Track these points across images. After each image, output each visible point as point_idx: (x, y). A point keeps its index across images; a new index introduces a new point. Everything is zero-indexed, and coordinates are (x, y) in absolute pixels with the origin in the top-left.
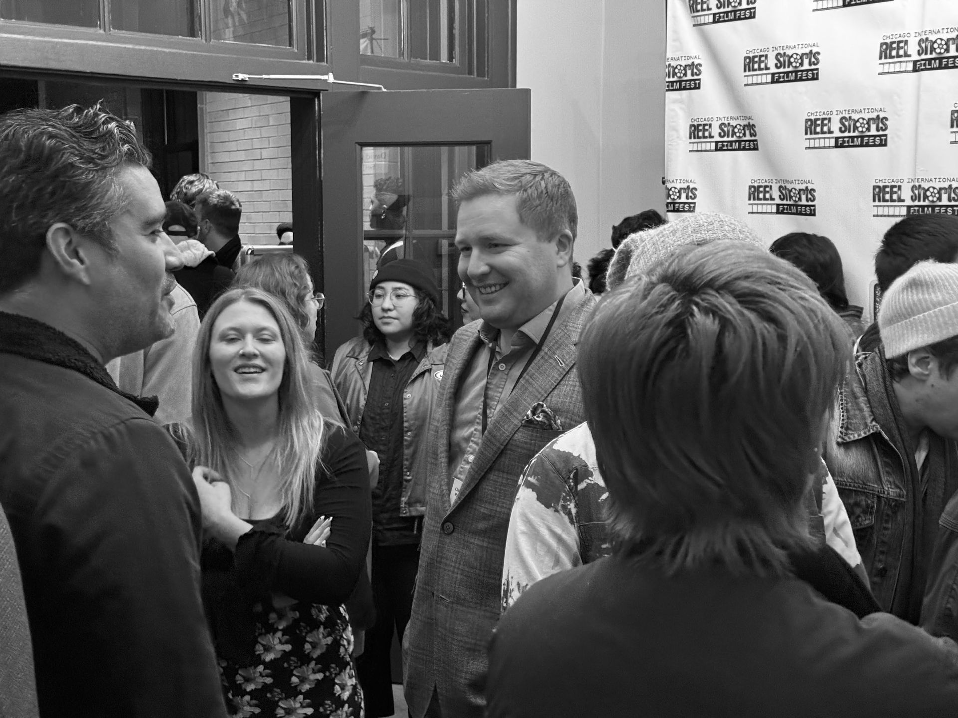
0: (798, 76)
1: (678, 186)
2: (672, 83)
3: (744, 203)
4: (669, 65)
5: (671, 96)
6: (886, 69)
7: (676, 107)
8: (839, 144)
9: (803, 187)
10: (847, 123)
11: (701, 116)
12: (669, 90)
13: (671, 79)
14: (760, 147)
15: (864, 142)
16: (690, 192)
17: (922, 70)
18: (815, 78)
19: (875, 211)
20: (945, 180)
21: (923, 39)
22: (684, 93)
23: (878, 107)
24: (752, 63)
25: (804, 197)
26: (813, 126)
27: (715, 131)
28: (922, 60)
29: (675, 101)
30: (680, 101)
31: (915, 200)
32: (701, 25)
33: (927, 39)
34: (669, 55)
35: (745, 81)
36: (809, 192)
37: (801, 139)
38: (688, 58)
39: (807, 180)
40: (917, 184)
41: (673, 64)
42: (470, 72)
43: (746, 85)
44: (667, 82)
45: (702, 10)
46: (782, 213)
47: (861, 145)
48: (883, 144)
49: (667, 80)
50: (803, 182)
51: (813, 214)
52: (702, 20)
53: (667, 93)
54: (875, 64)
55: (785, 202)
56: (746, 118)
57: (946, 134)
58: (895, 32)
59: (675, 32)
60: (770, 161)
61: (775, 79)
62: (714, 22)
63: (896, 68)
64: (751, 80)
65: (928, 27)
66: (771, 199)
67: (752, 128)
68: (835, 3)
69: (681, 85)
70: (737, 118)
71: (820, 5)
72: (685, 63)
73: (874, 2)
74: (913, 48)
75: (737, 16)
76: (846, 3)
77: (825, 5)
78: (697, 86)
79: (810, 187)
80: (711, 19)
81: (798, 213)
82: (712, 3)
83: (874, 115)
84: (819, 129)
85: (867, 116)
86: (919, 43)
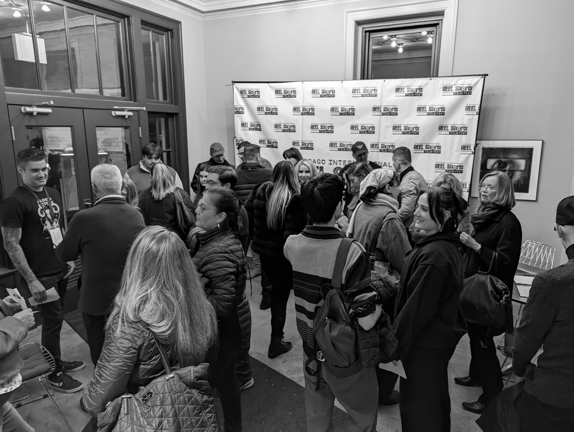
0: (272, 113)
1: (239, 139)
2: (236, 112)
5: (236, 115)
6: (295, 114)
8: (284, 131)
10: (285, 126)
11: (245, 121)
13: (236, 111)
14: (262, 130)
15: (290, 131)
17: (304, 115)
18: (277, 114)
20: (310, 141)
22: (239, 114)
23: (293, 123)
24: (259, 109)
25: (274, 144)
26: (276, 126)
27: (249, 125)
28: (304, 112)
29: (237, 117)
30: (238, 117)
31: (303, 145)
33: (305, 108)
34: (235, 104)
35: (258, 113)
36: (276, 142)
37: (274, 129)
38: (241, 106)
39: (275, 139)
40: (303, 142)
41: (236, 107)
42: (172, 104)
44: (234, 111)
45: (244, 94)
46: (268, 147)
48: (295, 132)
51: (277, 148)
52: (244, 96)
54: (292, 112)
55: (269, 144)
56: (258, 123)
57: (310, 130)
58: (297, 105)
59: (236, 98)
60: (265, 134)
61: (266, 114)
62: (248, 97)
63: (298, 114)
64: (259, 113)
65: (305, 105)
66: (265, 143)
67: (259, 125)
68: (281, 96)
69: (238, 113)
70: (255, 122)
71: (277, 96)
72: (239, 107)
73: (291, 97)
74: (301, 109)
75: (254, 96)
76: (284, 97)
77: (278, 96)
78: (243, 113)
79: (276, 141)
80: (247, 96)
81: (273, 147)
82: (247, 92)
83: (292, 125)
84: (278, 127)
85: (290, 125)
86: (303, 108)
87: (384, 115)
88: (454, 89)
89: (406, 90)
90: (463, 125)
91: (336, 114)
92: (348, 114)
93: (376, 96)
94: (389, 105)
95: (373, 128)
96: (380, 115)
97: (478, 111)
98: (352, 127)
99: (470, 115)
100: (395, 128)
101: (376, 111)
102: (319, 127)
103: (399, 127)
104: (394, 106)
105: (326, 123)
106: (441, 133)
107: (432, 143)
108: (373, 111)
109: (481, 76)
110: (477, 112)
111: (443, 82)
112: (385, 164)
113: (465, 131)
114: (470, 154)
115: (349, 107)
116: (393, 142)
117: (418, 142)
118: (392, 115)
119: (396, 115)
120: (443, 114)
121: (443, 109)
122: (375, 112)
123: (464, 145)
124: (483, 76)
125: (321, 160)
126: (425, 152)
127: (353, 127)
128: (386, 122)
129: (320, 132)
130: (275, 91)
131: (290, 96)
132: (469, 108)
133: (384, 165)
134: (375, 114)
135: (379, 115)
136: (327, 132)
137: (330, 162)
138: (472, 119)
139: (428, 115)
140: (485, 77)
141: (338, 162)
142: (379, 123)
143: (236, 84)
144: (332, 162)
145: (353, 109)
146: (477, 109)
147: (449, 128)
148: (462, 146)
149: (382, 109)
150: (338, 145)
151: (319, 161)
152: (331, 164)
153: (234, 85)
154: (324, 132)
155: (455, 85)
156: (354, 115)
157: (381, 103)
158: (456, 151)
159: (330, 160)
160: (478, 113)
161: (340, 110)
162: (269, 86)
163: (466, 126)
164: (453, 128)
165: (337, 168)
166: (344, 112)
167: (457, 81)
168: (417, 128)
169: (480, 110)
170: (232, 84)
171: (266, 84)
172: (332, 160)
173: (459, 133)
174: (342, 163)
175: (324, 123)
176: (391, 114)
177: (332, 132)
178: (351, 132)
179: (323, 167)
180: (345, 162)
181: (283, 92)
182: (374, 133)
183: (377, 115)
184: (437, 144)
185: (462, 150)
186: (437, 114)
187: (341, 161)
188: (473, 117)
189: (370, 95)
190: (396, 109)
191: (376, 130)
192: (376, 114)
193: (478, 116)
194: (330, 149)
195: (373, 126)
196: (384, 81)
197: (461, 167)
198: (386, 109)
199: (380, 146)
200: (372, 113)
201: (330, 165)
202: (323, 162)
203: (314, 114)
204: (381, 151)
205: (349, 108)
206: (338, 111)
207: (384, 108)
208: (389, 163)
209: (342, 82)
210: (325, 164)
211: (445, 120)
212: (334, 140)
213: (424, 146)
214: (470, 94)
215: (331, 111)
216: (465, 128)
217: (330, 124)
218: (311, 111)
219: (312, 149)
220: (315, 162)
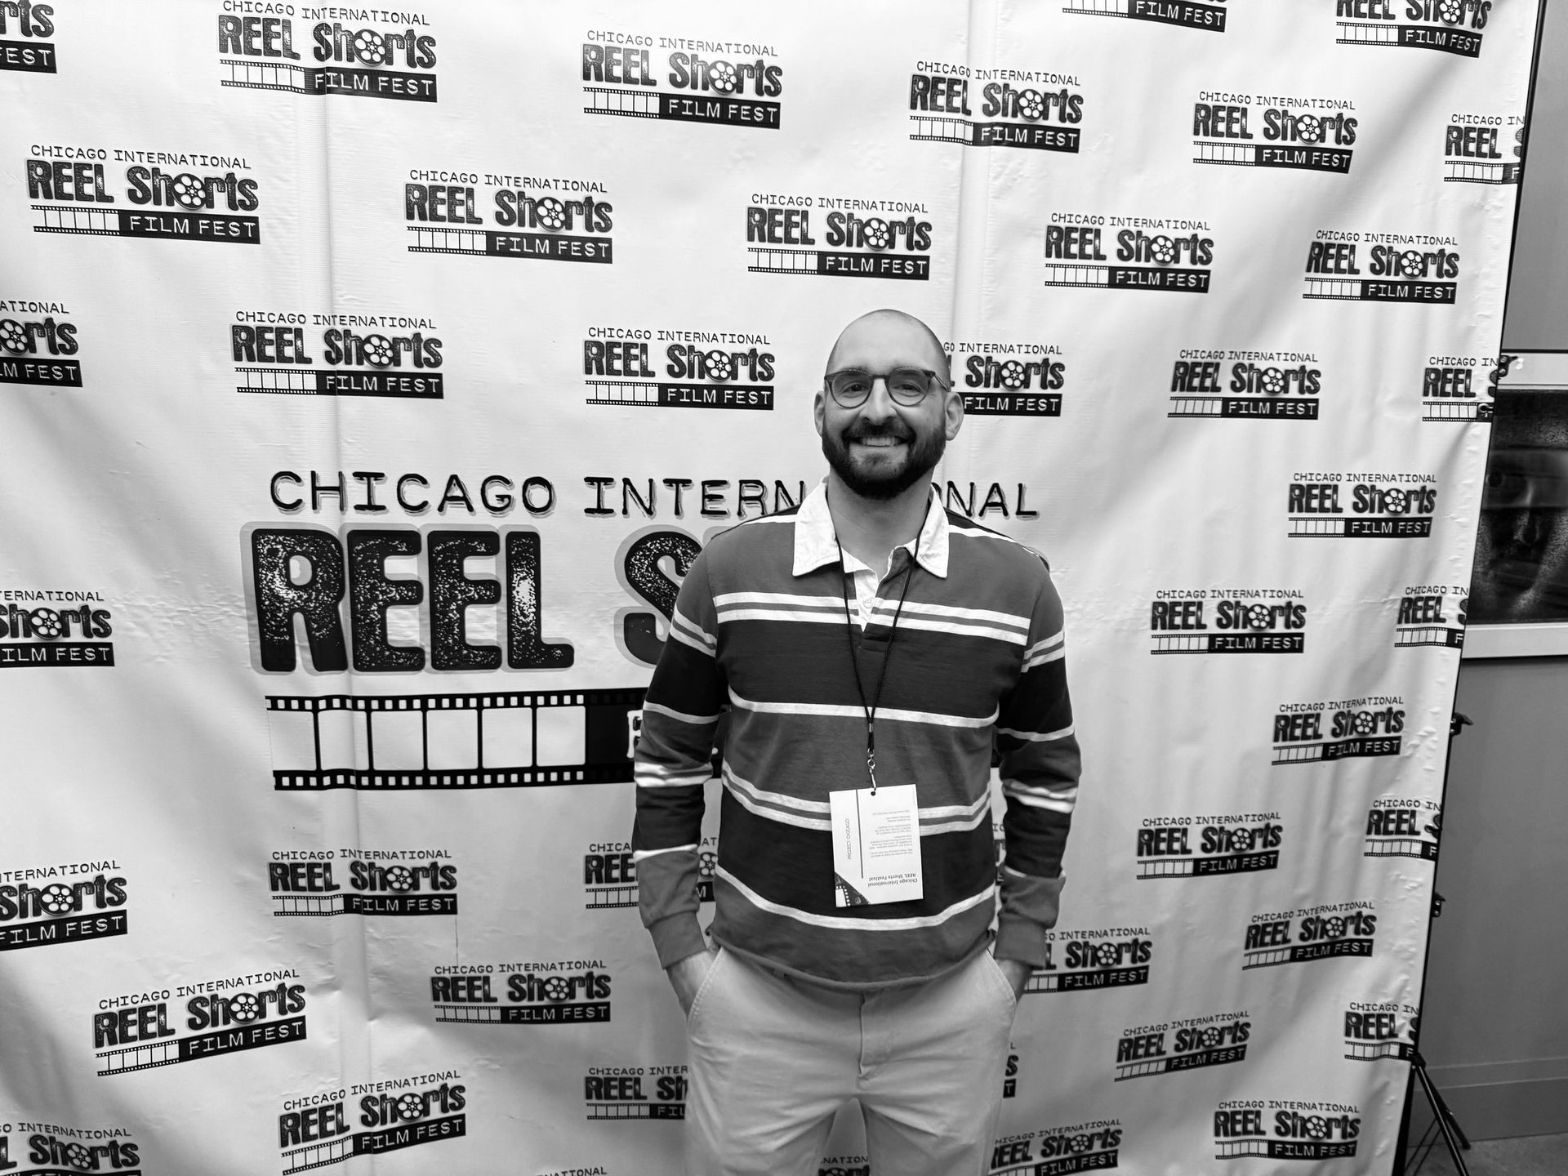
6: (240, 74)
8: (131, 226)
9: (39, 318)
10: (147, 181)
15: (199, 228)
17: (330, 91)
18: (45, 63)
19: (241, 380)
20: (406, 321)
21: (327, 25)
23: (230, 154)
25: (41, 342)
26: (48, 178)
28: (329, 69)
31: (338, 360)
33: (338, 26)
36: (61, 334)
37: (21, 208)
39: (46, 300)
40: (340, 328)
47: (193, 235)
48: (249, 235)
50: (35, 307)
51: (72, 378)
54: (211, 62)
57: (399, 230)
63: (269, 76)
74: (304, 42)
79: (59, 319)
81: (22, 379)
83: (221, 172)
84: (69, 188)
85: (202, 173)
86: (319, 31)
87: (989, 142)
88: (1398, 5)
90: (1434, 240)
91: (627, 103)
92: (726, 112)
94: (1025, 70)
95: (918, 233)
96: (964, 141)
97: (1517, 160)
98: (766, 223)
99: (1473, 180)
100: (1063, 241)
101: (935, 108)
102: (486, 207)
104: (1055, 78)
105: (539, 175)
106: (1316, 291)
107: (1267, 351)
108: (913, 104)
110: (1507, 167)
112: (996, 499)
113: (1445, 279)
114: (1470, 420)
116: (1047, 344)
117: (1202, 344)
118: (1041, 145)
119: (1072, 147)
120: (1343, 168)
121: (1344, 126)
122: (929, 113)
123: (1440, 367)
126: (1230, 411)
127: (769, 217)
128: (1003, 192)
129: (496, 247)
132: (1464, 141)
134: (924, 129)
135: (954, 140)
136: (560, 250)
138: (1479, 208)
139: (1259, 162)
141: (660, 487)
142: (954, 196)
145: (768, 77)
146: (1507, 145)
147: (1363, 260)
148: (1428, 371)
149: (976, 99)
150: (658, 361)
151: (494, 490)
154: (525, 248)
156: (771, 121)
157: (969, 51)
158: (1400, 403)
159: (590, 480)
160: (1515, 171)
161: (660, 71)
163: (1449, 250)
164: (1384, 258)
166: (699, 92)
168: (1201, 247)
169: (1523, 152)
172: (608, 481)
173: (1418, 293)
174: (692, 498)
175: (524, 174)
176: (1036, 138)
177: (603, 254)
178: (752, 260)
179: (534, 538)
180: (711, 491)
182: (921, 274)
183: (943, 139)
184: (1295, 357)
185: (1431, 398)
186: (1315, 158)
187: (686, 482)
188: (1484, 198)
190: (1070, 104)
191: (937, 253)
192: (938, 130)
193: (1513, 188)
194: (589, 393)
195: (919, 218)
197: (1426, 497)
198: (1001, 97)
199: (961, 371)
200: (902, 117)
201: (598, 519)
202: (539, 496)
203: (428, 94)
204: (972, 409)
205: (736, 60)
206: (646, 80)
207: (993, 85)
210: (556, 509)
211: (1345, 203)
212: (620, 322)
213: (1226, 367)
214: (1473, 52)
215: (586, 77)
216: (1447, 261)
217: (577, 185)
218: (400, 64)
219: (434, 391)
220: (465, 499)
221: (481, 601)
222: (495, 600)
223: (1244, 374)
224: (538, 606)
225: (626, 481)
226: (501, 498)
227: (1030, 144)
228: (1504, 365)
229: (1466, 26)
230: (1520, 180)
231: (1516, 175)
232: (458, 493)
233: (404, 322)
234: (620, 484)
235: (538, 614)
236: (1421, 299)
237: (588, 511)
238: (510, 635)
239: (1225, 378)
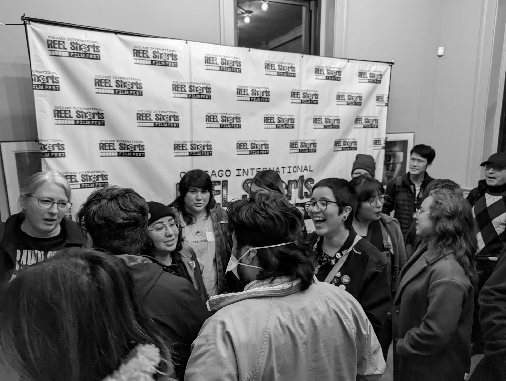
0: (130, 92)
1: (52, 143)
2: (38, 85)
3: (97, 152)
4: (35, 75)
5: (37, 92)
6: (176, 95)
7: (42, 99)
8: (156, 125)
9: (137, 144)
10: (159, 116)
11: (63, 105)
12: (36, 89)
13: (37, 83)
14: (106, 124)
15: (168, 125)
16: (61, 146)
17: (193, 98)
18: (141, 94)
19: (175, 154)
21: (192, 86)
22: (47, 92)
23: (174, 111)
24: (98, 82)
25: (137, 149)
26: (140, 117)
27: (74, 114)
28: (192, 94)
29: (41, 96)
30: (45, 96)
31: (193, 149)
32: (58, 56)
33: (194, 86)
34: (34, 69)
35: (97, 91)
36: (141, 147)
37: (135, 122)
38: (49, 73)
39: (139, 140)
40: (194, 143)
41: (38, 74)
43: (97, 93)
44: (33, 84)
46: (121, 156)
47: (167, 126)
48: (178, 126)
49: (34, 83)
50: (137, 142)
51: (143, 155)
52: (60, 54)
53: (35, 91)
54: (171, 93)
55: (123, 151)
56: (95, 109)
57: (204, 124)
58: (180, 81)
59: (37, 56)
60: (114, 130)
61: (116, 92)
62: (70, 56)
63: (182, 96)
64: (100, 91)
65: (193, 81)
66: (114, 149)
67: (101, 115)
68: (147, 62)
69: (45, 87)
70: (88, 109)
71: (138, 61)
72: (46, 75)
73: (168, 65)
74: (187, 89)
75: (86, 56)
76: (153, 63)
77: (141, 62)
78: (57, 89)
79: (141, 144)
80: (67, 54)
82: (68, 46)
83: (173, 114)
84: (144, 118)
85: (169, 114)
86: (190, 87)
87: (303, 103)
88: (368, 75)
89: (325, 72)
90: (374, 117)
91: (244, 99)
92: (261, 100)
93: (294, 76)
94: (309, 90)
95: (292, 120)
96: (299, 103)
98: (267, 120)
99: (380, 106)
100: (316, 120)
102: (219, 119)
103: (320, 119)
104: (314, 91)
105: (229, 113)
106: (356, 127)
107: (349, 138)
108: (291, 97)
109: (389, 64)
110: (386, 103)
111: (359, 66)
112: (306, 168)
113: (376, 124)
114: (381, 149)
115: (262, 90)
116: (314, 139)
117: (339, 138)
118: (312, 103)
119: (317, 103)
120: (360, 105)
121: (360, 97)
122: (294, 98)
123: (376, 140)
124: (391, 64)
125: (225, 171)
126: (343, 149)
127: (267, 118)
128: (306, 112)
129: (221, 126)
130: (134, 50)
131: (166, 64)
132: (379, 99)
133: (305, 170)
134: (293, 101)
136: (232, 126)
137: (237, 172)
138: (382, 111)
139: (347, 105)
140: (391, 66)
141: (249, 170)
142: (298, 113)
143: (34, 25)
144: (241, 173)
145: (268, 93)
146: (385, 99)
147: (363, 121)
148: (374, 141)
149: (301, 95)
150: (249, 146)
151: (221, 173)
152: (239, 175)
153: (28, 26)
154: (226, 126)
155: (369, 71)
156: (268, 101)
157: (300, 87)
158: (370, 147)
159: (237, 170)
161: (250, 92)
162: (119, 38)
163: (377, 118)
164: (367, 120)
165: (248, 180)
166: (256, 96)
167: (371, 67)
168: (338, 121)
169: (388, 101)
170: (23, 22)
171: (113, 35)
172: (240, 170)
175: (226, 112)
177: (239, 127)
178: (265, 126)
179: (227, 181)
180: (258, 170)
181: (151, 54)
182: (293, 128)
183: (296, 103)
184: (353, 139)
185: (375, 145)
186: (356, 104)
187: (254, 169)
188: (382, 109)
189: (288, 75)
190: (317, 96)
191: (296, 124)
192: (296, 101)
193: (387, 107)
194: (238, 153)
195: (292, 118)
196: (302, 57)
198: (305, 95)
199: (299, 145)
200: (290, 100)
201: (238, 177)
202: (228, 173)
203: (209, 98)
204: (301, 152)
206: (248, 95)
208: (310, 166)
209: (249, 51)
210: (231, 176)
211: (360, 111)
212: (243, 139)
213: (342, 141)
214: (380, 83)
215: (237, 94)
216: (376, 120)
217: (235, 114)
218: (205, 93)
219: (210, 154)
220: (215, 175)
221: (217, 194)
222: (219, 194)
223: (345, 143)
224: (227, 195)
225: (244, 170)
226: (222, 174)
227: (310, 103)
228: (386, 138)
229: (379, 79)
230: (388, 105)
231: (387, 105)
232: (214, 174)
233: (206, 142)
234: (242, 170)
235: (227, 196)
236: (372, 127)
237: (237, 176)
238: (222, 201)
239: (342, 144)
